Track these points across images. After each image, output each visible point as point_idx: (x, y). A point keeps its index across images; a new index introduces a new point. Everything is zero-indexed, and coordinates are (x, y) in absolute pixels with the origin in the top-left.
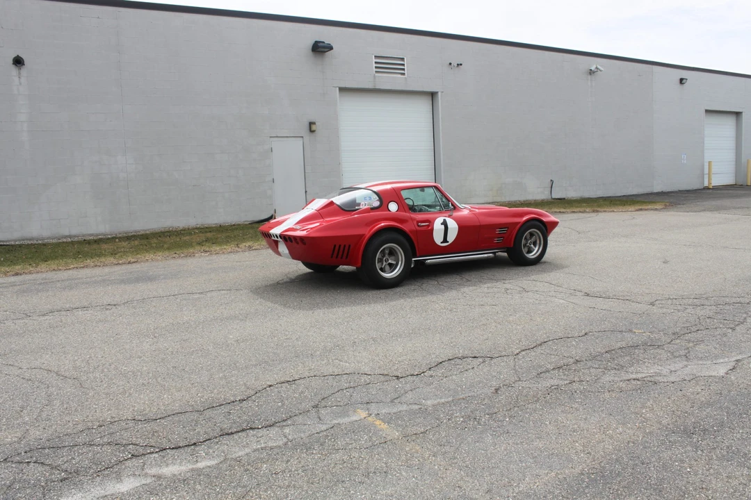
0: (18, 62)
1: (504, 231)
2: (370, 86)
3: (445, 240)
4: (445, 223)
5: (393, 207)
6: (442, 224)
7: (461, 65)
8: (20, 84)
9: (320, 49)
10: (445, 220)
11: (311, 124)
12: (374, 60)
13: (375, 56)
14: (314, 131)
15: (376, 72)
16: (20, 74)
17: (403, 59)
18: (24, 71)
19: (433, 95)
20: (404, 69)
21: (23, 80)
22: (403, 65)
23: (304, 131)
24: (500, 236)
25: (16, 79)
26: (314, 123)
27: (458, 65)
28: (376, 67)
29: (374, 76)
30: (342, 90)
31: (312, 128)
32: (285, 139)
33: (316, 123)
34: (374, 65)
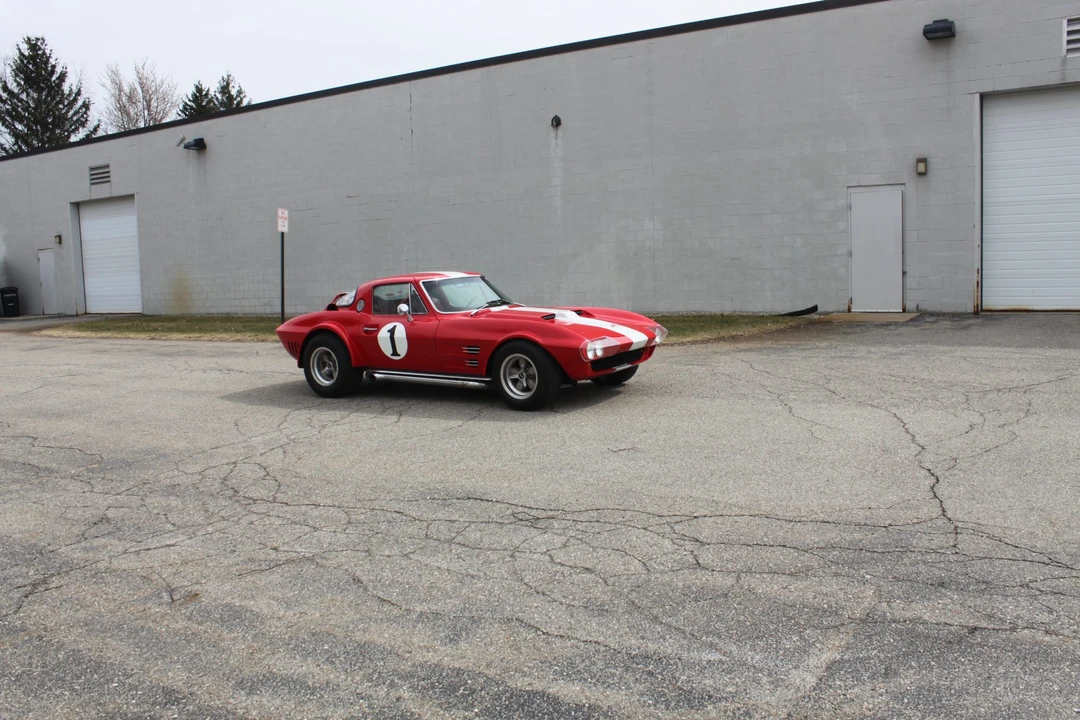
0: (557, 122)
1: (475, 350)
2: (1054, 80)
3: (395, 353)
8: (557, 146)
9: (941, 33)
11: (920, 161)
12: (1066, 28)
13: (1069, 21)
14: (923, 174)
15: (1069, 50)
16: (557, 135)
18: (561, 128)
21: (559, 141)
23: (906, 175)
24: (470, 357)
25: (554, 142)
26: (924, 160)
28: (1069, 42)
29: (1065, 60)
30: (985, 97)
31: (922, 168)
32: (876, 189)
33: (930, 160)
34: (1065, 38)
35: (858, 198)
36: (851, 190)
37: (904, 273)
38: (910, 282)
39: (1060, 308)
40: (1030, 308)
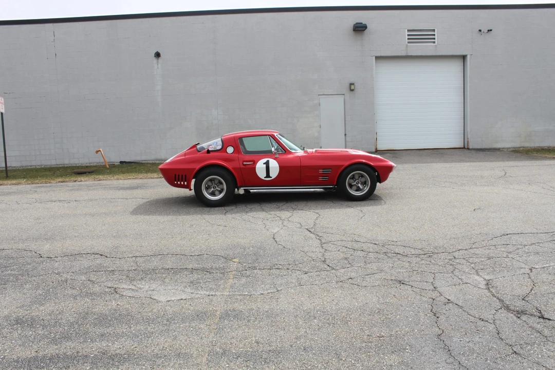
0: (158, 55)
1: (329, 171)
2: (403, 54)
3: (268, 175)
4: (267, 163)
5: (230, 150)
6: (264, 164)
7: (491, 30)
8: (158, 68)
9: (359, 28)
10: (268, 161)
11: (351, 84)
12: (407, 33)
13: (408, 30)
14: (353, 90)
15: (408, 42)
16: (158, 62)
17: (434, 30)
18: (160, 60)
19: (464, 57)
20: (434, 39)
21: (159, 65)
22: (434, 35)
23: (345, 90)
24: (323, 175)
25: (156, 65)
26: (353, 84)
27: (488, 31)
28: (408, 39)
29: (407, 46)
30: (377, 58)
31: (351, 88)
32: (331, 96)
33: (355, 84)
34: (407, 37)
35: (323, 100)
36: (320, 96)
37: (345, 135)
38: (348, 139)
39: (406, 149)
40: (395, 149)
